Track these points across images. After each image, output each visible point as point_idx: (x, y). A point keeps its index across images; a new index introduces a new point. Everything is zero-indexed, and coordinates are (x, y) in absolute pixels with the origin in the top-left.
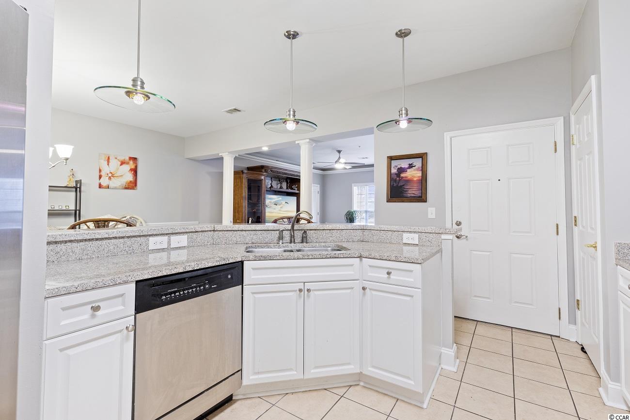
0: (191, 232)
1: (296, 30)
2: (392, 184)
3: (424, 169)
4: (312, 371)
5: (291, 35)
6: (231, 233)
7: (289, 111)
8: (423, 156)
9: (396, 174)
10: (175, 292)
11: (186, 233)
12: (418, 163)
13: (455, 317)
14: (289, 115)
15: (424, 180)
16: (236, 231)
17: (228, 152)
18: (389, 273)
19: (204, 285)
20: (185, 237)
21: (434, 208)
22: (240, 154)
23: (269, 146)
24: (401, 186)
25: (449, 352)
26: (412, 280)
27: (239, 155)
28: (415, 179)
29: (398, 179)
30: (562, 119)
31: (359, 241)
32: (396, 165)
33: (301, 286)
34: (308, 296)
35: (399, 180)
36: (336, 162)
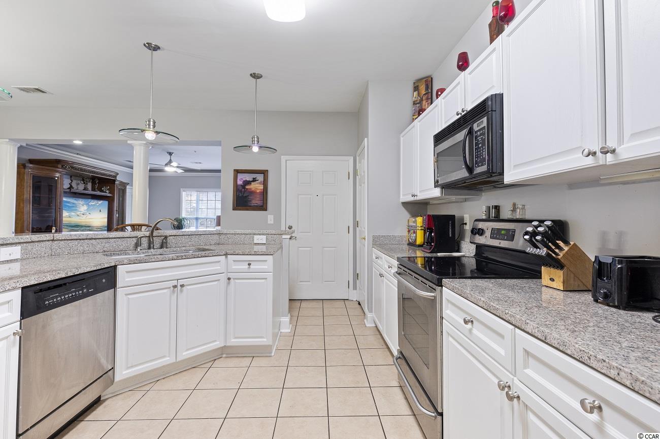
0: (25, 243)
1: (157, 44)
2: (238, 194)
3: (265, 183)
4: (184, 354)
5: (152, 47)
6: (76, 242)
7: (149, 121)
8: (264, 173)
9: (242, 185)
10: (56, 297)
11: (20, 243)
12: (260, 178)
13: (290, 300)
14: (149, 125)
15: (265, 192)
16: (83, 239)
17: (9, 139)
18: (249, 264)
19: (82, 290)
20: (19, 248)
21: (273, 216)
22: (28, 143)
23: (83, 141)
24: (246, 196)
25: (286, 319)
26: (267, 267)
27: (27, 145)
28: (258, 191)
29: (243, 190)
30: (352, 158)
31: (215, 244)
32: (242, 177)
33: (175, 283)
34: (181, 291)
35: (245, 191)
36: (166, 165)
